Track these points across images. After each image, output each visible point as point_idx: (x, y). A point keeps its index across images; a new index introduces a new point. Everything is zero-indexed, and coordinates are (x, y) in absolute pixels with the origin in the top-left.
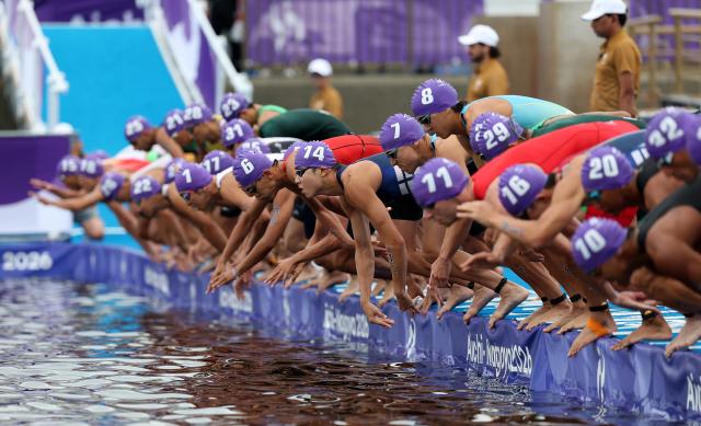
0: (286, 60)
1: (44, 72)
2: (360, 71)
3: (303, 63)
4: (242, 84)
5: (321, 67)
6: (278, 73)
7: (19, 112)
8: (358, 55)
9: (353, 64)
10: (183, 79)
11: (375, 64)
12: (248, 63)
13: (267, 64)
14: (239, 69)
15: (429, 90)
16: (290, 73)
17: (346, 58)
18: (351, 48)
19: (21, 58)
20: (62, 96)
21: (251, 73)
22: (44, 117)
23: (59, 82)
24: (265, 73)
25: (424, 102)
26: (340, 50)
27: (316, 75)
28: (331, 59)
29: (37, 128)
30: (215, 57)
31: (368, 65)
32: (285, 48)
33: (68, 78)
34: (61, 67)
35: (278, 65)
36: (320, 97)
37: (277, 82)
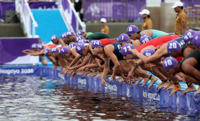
0: (95, 18)
1: (32, 22)
2: (114, 21)
3: (99, 19)
4: (83, 25)
5: (104, 20)
6: (92, 22)
7: (25, 32)
8: (113, 17)
9: (112, 19)
10: (68, 24)
11: (118, 20)
12: (85, 19)
13: (90, 20)
14: (82, 21)
15: (131, 28)
16: (95, 22)
17: (110, 18)
18: (112, 15)
19: (26, 18)
20: (36, 28)
21: (85, 22)
22: (32, 33)
23: (35, 24)
24: (89, 22)
25: (130, 31)
26: (109, 16)
27: (102, 22)
28: (106, 18)
29: (30, 36)
30: (76, 18)
31: (116, 20)
32: (94, 15)
33: (38, 23)
34: (36, 21)
35: (92, 20)
36: (103, 28)
37: (92, 24)
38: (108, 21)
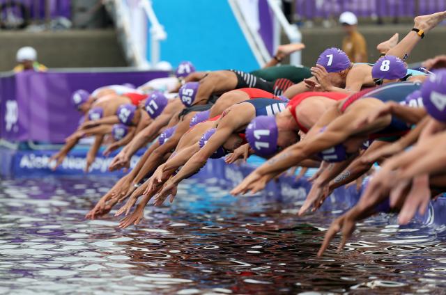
0: (324, 15)
1: (148, 24)
2: (380, 22)
3: (337, 16)
4: (293, 32)
5: (349, 18)
6: (318, 24)
7: (129, 54)
8: (378, 12)
9: (374, 17)
10: (249, 30)
11: (391, 17)
12: (296, 17)
13: (311, 18)
14: (290, 21)
15: (388, 62)
16: (327, 24)
17: (369, 13)
18: (373, 5)
19: (131, 16)
20: (162, 44)
21: (299, 24)
22: (148, 57)
23: (159, 32)
24: (309, 24)
25: (382, 69)
26: (364, 7)
28: (358, 13)
29: (143, 66)
30: (273, 13)
31: (384, 18)
32: (323, 6)
33: (166, 30)
34: (161, 21)
35: (318, 18)
37: (318, 30)
38: (360, 22)
